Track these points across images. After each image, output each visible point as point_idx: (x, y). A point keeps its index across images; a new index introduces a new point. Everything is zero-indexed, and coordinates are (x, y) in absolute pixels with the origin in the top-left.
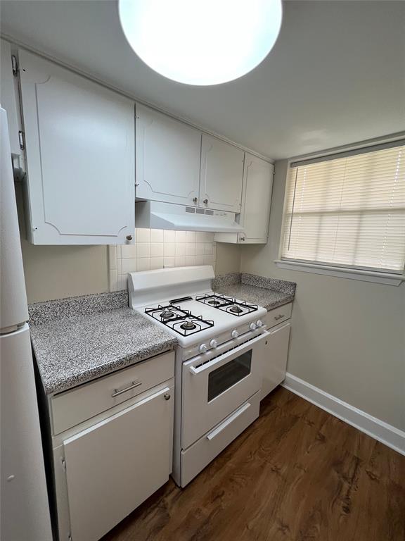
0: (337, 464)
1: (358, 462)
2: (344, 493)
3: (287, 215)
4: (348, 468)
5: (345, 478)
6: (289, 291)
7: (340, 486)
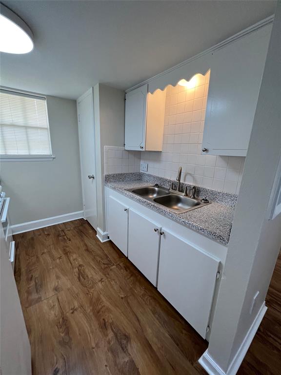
0: (59, 235)
1: (63, 231)
2: (66, 238)
5: (63, 236)
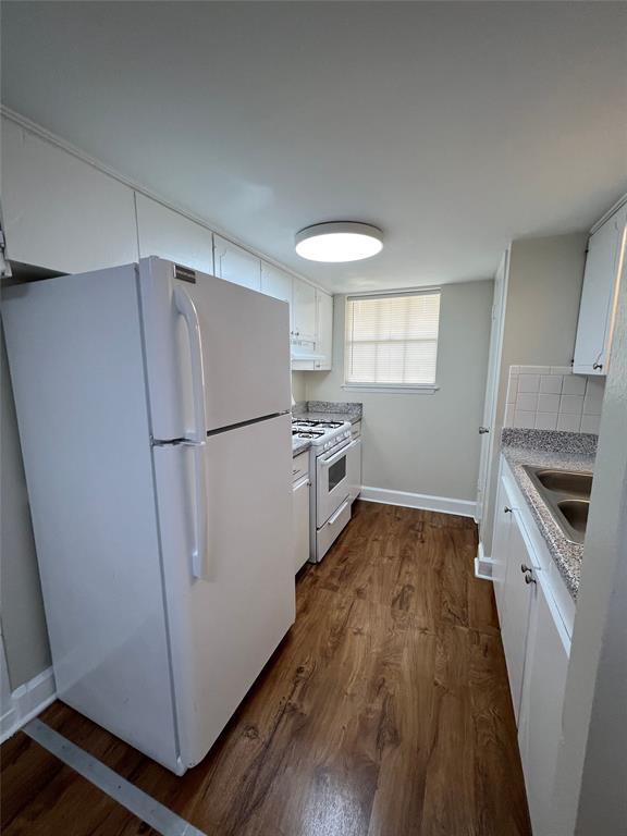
0: (412, 527)
2: (420, 536)
3: (348, 343)
4: (418, 526)
5: (418, 531)
6: (356, 411)
7: (416, 536)
